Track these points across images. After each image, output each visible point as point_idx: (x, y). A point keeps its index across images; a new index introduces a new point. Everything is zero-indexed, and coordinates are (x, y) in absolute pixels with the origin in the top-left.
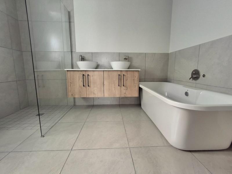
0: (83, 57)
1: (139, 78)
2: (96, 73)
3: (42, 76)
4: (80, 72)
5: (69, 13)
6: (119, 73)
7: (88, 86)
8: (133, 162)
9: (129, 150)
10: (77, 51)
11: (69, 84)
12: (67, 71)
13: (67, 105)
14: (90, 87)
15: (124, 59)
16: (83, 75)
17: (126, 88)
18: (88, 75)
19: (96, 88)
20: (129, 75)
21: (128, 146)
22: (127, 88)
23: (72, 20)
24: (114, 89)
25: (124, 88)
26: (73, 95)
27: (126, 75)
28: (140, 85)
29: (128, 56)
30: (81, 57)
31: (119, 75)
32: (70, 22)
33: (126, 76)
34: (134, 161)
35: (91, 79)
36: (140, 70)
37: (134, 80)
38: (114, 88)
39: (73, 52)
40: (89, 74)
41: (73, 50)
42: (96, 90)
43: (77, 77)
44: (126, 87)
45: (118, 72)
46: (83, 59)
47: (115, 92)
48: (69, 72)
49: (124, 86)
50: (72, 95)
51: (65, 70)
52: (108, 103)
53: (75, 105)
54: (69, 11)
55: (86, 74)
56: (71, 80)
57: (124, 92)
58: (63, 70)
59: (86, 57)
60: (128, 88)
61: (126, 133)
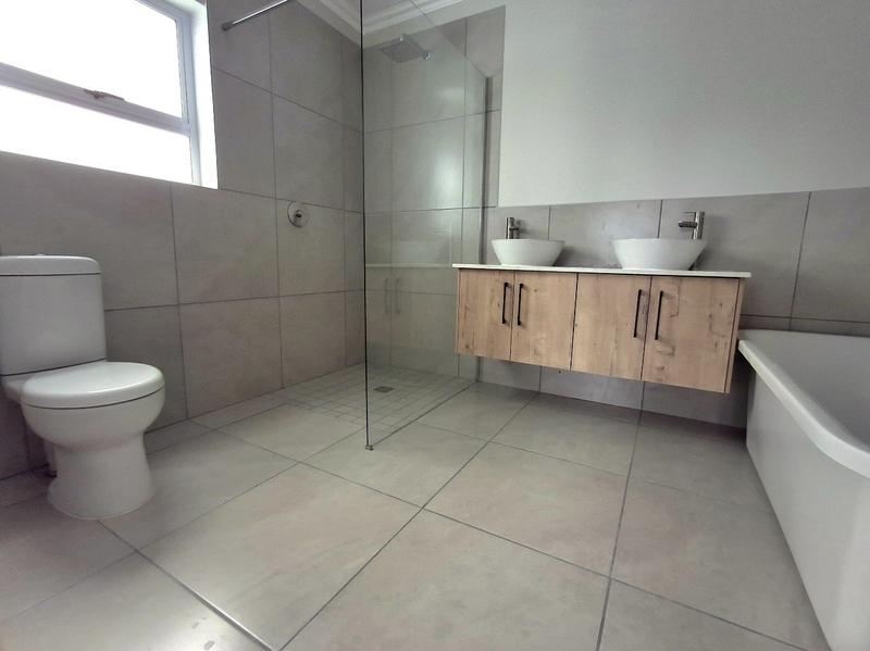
0: (519, 222)
1: (742, 310)
2: (548, 280)
3: (398, 281)
4: (497, 274)
5: (488, 82)
6: (643, 285)
7: (519, 323)
8: (601, 631)
9: (604, 586)
10: (501, 204)
11: (462, 311)
12: (461, 269)
13: (454, 378)
14: (524, 327)
15: (681, 226)
16: (506, 285)
17: (669, 350)
18: (521, 286)
19: (544, 335)
20: (689, 294)
21: (605, 570)
22: (674, 349)
23: (494, 105)
24: (613, 345)
25: (658, 346)
26: (471, 347)
27: (675, 294)
28: (741, 342)
29: (702, 214)
30: (512, 224)
31: (640, 291)
32: (487, 112)
33: (671, 298)
34: (604, 630)
35: (531, 299)
36: (746, 275)
37: (711, 316)
38: (616, 342)
39: (489, 209)
40: (526, 283)
41: (491, 202)
42: (543, 342)
43: (488, 291)
44: (667, 342)
45: (638, 280)
46: (516, 230)
47: (615, 356)
48: (463, 274)
49: (656, 338)
50: (467, 347)
51: (454, 265)
52: (597, 395)
53: (478, 381)
54: (488, 75)
55: (515, 282)
56: (467, 300)
57: (658, 364)
58: (449, 265)
59: (530, 222)
60: (677, 352)
61: (620, 525)
